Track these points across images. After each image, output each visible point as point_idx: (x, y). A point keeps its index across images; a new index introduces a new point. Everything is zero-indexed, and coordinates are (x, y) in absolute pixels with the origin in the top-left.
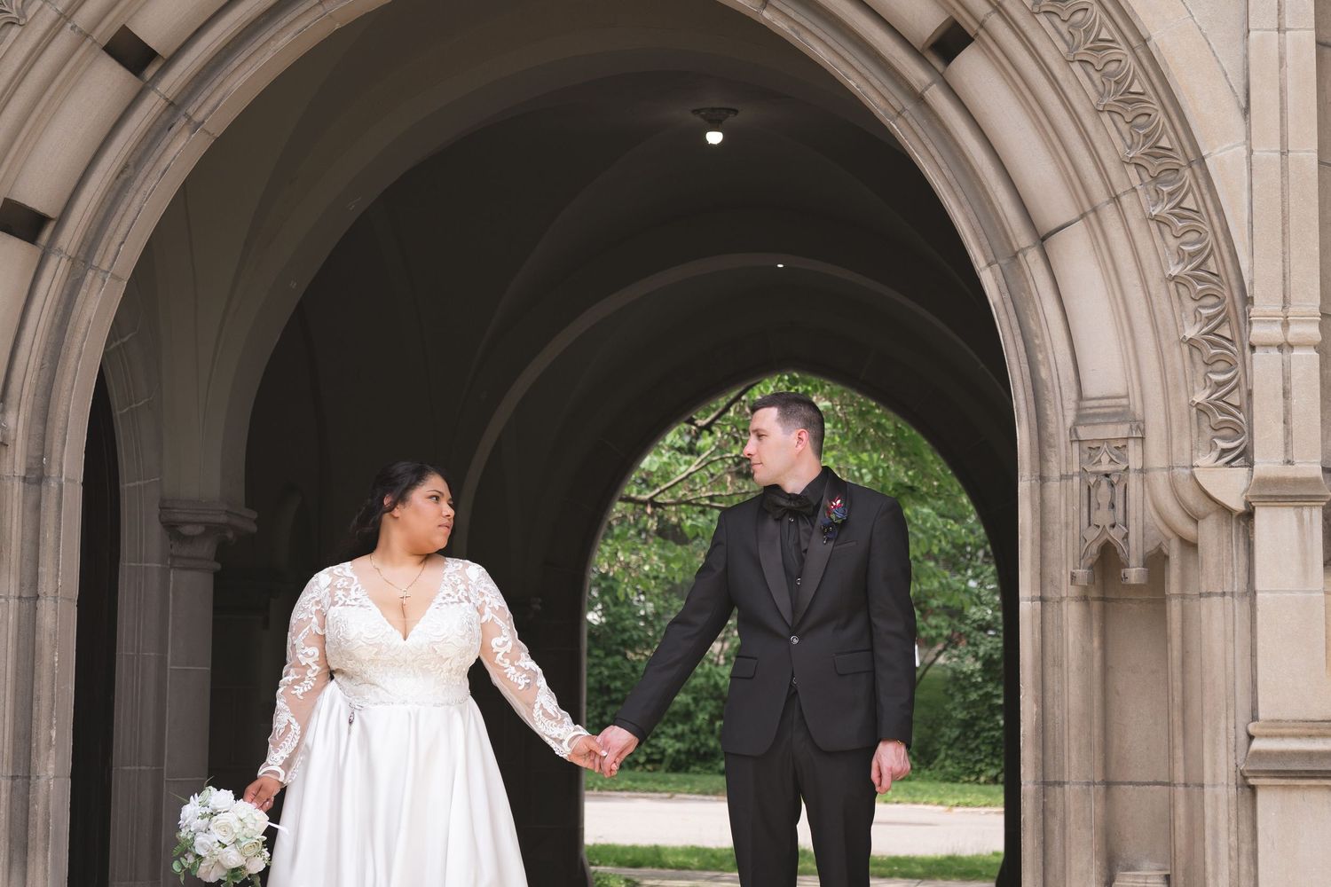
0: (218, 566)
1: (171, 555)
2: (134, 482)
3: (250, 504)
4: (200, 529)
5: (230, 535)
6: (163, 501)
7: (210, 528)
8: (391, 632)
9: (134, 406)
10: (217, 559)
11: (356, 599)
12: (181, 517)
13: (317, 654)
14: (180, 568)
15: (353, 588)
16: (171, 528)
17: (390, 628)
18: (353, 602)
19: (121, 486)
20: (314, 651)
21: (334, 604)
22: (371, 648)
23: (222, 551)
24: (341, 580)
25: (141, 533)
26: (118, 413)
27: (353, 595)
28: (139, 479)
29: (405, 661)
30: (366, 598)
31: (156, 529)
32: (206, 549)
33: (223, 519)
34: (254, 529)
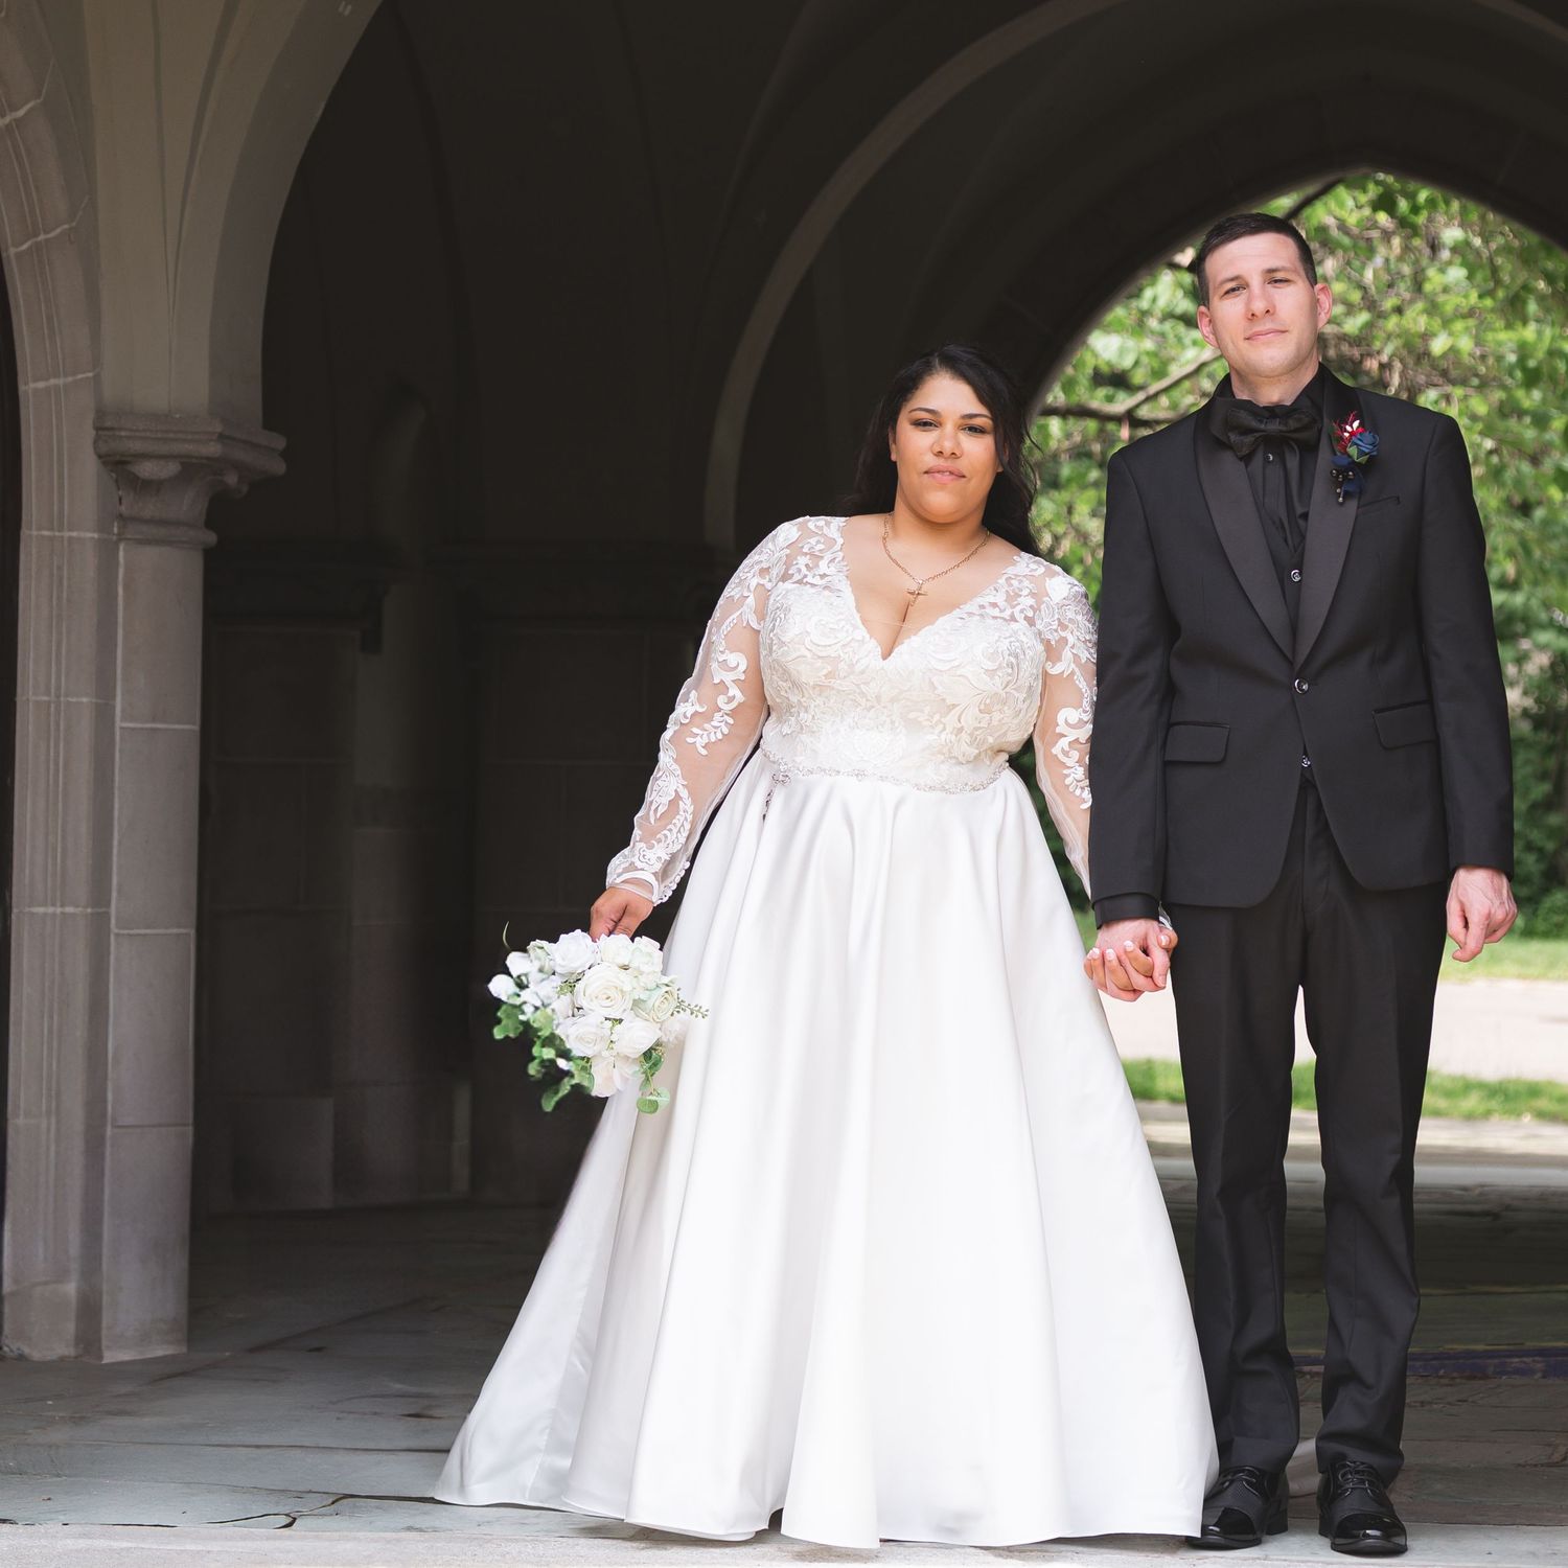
0: (211, 538)
1: (121, 517)
2: (47, 379)
3: (270, 422)
4: (171, 469)
5: (232, 479)
6: (100, 413)
7: (190, 469)
8: (863, 641)
9: (42, 237)
10: (210, 524)
11: (823, 576)
12: (137, 446)
13: (743, 667)
14: (141, 542)
15: (828, 556)
16: (117, 465)
17: (862, 632)
18: (817, 581)
19: (22, 388)
20: (739, 661)
21: (785, 577)
22: (819, 663)
23: (219, 511)
24: (813, 541)
25: (61, 476)
26: (12, 251)
27: (823, 567)
28: (56, 376)
29: (878, 698)
30: (841, 576)
31: (89, 466)
32: (188, 504)
33: (213, 449)
34: (279, 467)
